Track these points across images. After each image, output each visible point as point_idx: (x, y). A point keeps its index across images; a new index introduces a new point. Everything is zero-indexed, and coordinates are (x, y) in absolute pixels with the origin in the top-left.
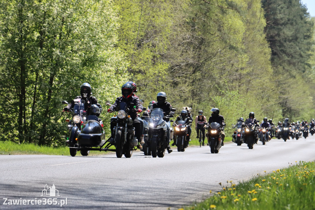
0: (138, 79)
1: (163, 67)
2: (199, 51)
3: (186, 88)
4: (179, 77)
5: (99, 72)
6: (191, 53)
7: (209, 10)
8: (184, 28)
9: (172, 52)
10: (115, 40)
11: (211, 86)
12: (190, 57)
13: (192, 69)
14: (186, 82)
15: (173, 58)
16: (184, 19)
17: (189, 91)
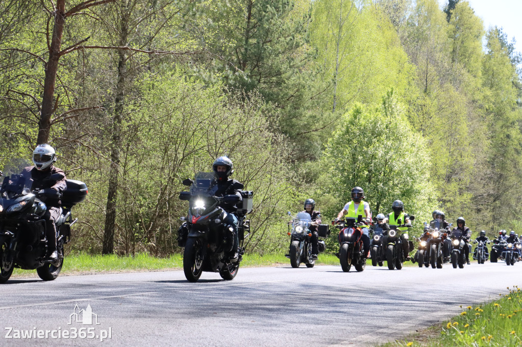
0: (448, 206)
1: (467, 196)
2: (498, 184)
3: (488, 214)
4: (482, 205)
5: (415, 201)
6: (491, 185)
7: (506, 151)
8: (486, 166)
9: (476, 185)
10: (428, 175)
11: (509, 212)
12: (491, 188)
13: (492, 199)
14: (488, 208)
15: (476, 190)
16: (486, 159)
17: (491, 216)
